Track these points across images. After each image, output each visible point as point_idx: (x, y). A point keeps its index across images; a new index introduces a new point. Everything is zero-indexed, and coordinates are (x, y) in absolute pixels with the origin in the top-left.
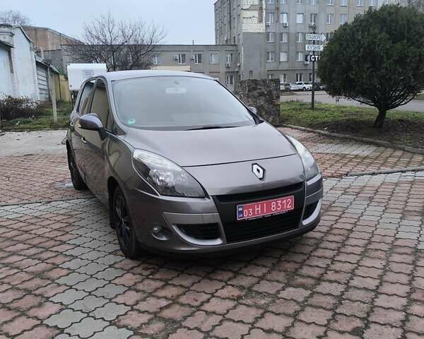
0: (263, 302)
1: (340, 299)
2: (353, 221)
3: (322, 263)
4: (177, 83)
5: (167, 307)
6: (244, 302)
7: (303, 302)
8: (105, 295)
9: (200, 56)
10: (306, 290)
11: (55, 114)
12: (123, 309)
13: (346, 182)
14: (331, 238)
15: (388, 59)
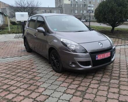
0: (107, 84)
2: (119, 60)
3: (117, 72)
4: (66, 17)
6: (101, 85)
7: (118, 84)
8: (57, 84)
9: (51, 11)
10: (117, 80)
11: (9, 28)
12: (65, 88)
15: (117, 12)
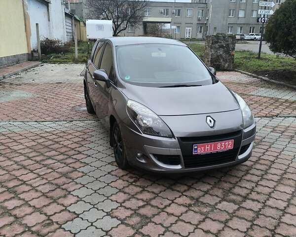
0: (205, 210)
1: (258, 214)
2: (276, 154)
3: (249, 185)
4: (160, 50)
5: (143, 206)
6: (193, 209)
7: (232, 213)
8: (105, 194)
9: (179, 11)
10: (235, 204)
11: (77, 52)
12: (115, 205)
13: (276, 121)
14: (258, 166)
